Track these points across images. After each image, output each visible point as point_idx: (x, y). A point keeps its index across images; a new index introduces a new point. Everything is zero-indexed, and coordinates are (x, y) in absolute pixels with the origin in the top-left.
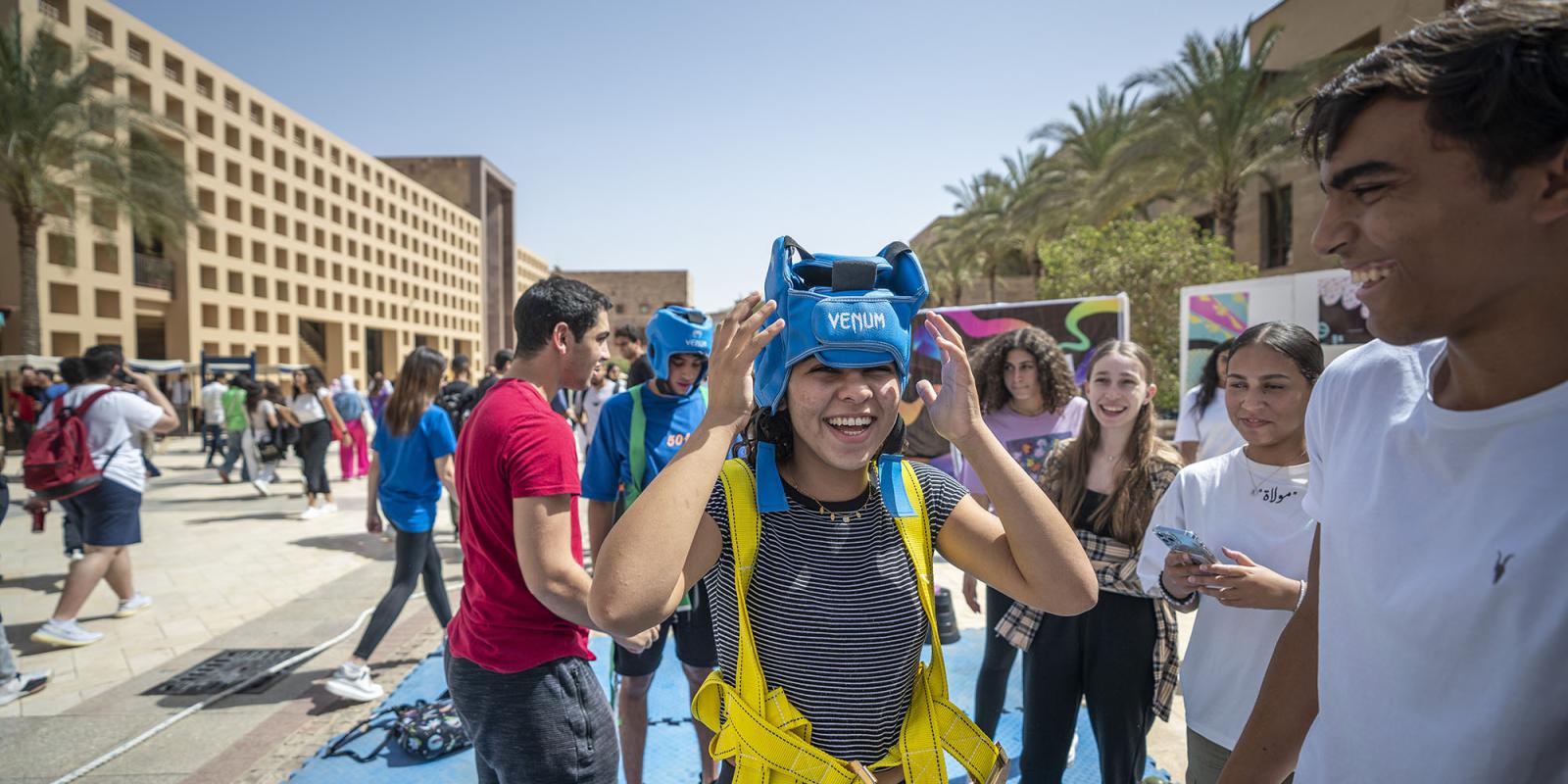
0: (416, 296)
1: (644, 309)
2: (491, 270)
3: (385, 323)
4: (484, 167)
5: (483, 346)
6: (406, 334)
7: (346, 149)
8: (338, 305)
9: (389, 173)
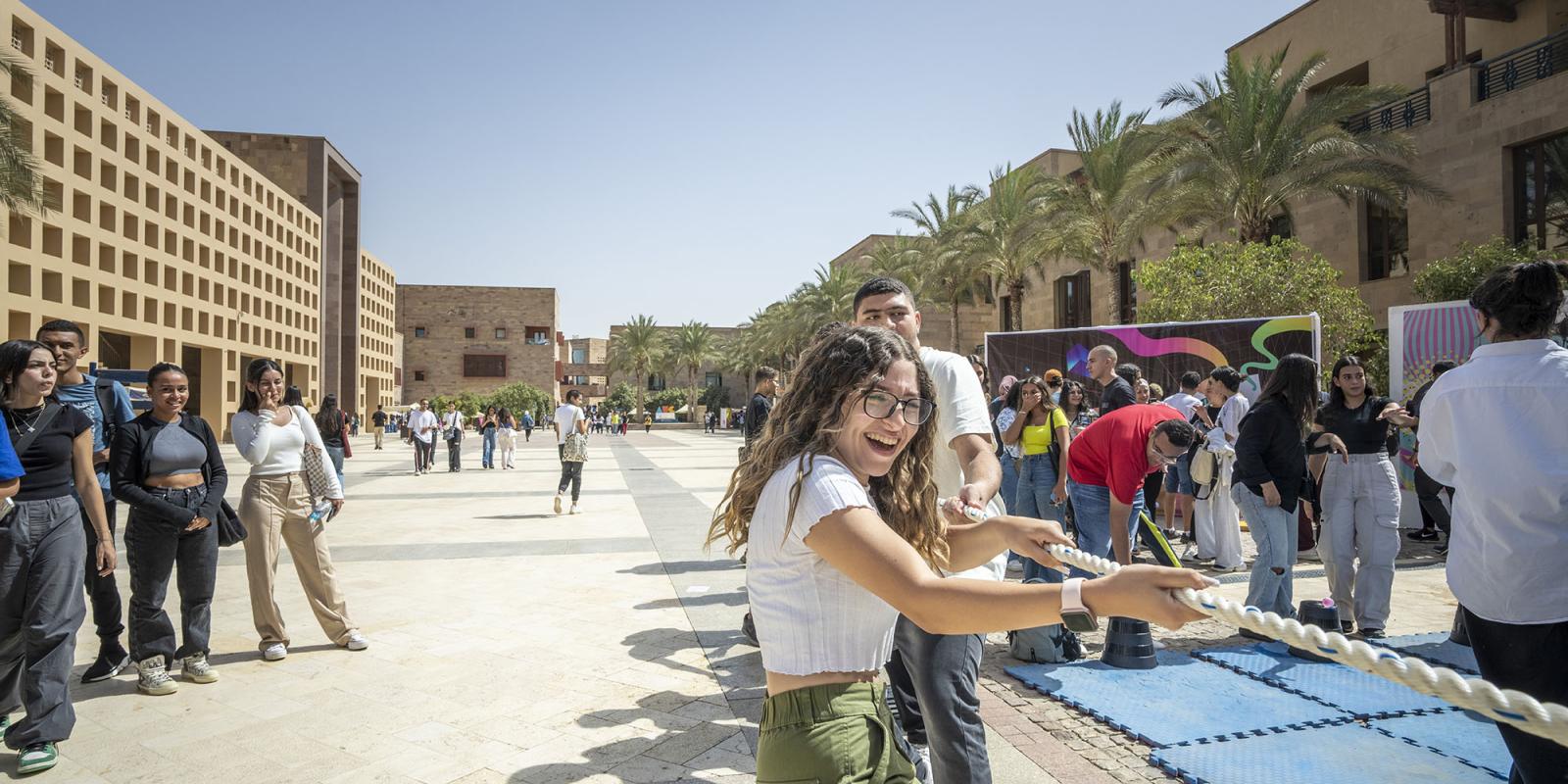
0: (245, 308)
1: (500, 334)
2: (331, 278)
3: (208, 341)
4: (327, 151)
5: (321, 373)
6: (231, 354)
7: (167, 115)
8: (150, 316)
9: (217, 150)
